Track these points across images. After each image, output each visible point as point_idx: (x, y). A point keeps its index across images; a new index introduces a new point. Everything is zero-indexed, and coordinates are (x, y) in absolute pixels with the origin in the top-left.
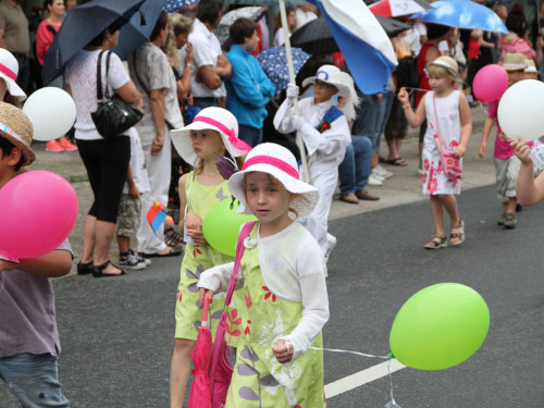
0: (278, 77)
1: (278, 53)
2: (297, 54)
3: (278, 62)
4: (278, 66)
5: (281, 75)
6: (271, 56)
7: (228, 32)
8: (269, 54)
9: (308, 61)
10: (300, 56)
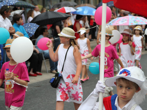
0: (29, 33)
1: (28, 25)
2: (35, 25)
3: (28, 28)
4: (29, 29)
5: (30, 32)
6: (26, 26)
7: (12, 18)
8: (25, 25)
9: (39, 27)
10: (36, 26)
